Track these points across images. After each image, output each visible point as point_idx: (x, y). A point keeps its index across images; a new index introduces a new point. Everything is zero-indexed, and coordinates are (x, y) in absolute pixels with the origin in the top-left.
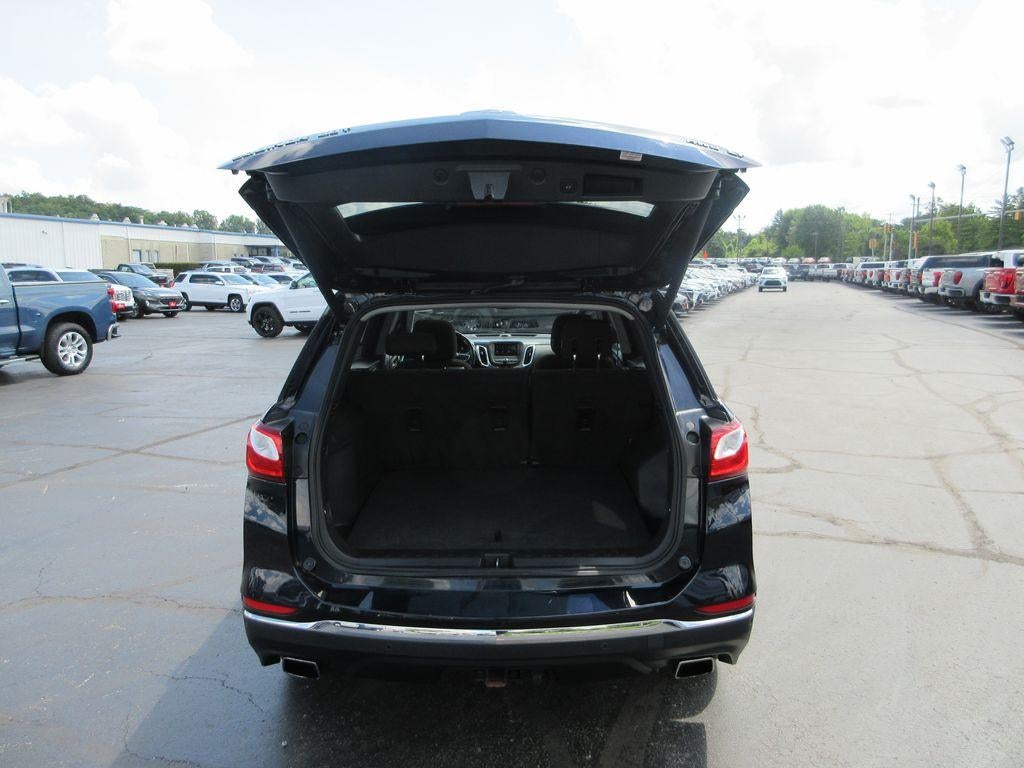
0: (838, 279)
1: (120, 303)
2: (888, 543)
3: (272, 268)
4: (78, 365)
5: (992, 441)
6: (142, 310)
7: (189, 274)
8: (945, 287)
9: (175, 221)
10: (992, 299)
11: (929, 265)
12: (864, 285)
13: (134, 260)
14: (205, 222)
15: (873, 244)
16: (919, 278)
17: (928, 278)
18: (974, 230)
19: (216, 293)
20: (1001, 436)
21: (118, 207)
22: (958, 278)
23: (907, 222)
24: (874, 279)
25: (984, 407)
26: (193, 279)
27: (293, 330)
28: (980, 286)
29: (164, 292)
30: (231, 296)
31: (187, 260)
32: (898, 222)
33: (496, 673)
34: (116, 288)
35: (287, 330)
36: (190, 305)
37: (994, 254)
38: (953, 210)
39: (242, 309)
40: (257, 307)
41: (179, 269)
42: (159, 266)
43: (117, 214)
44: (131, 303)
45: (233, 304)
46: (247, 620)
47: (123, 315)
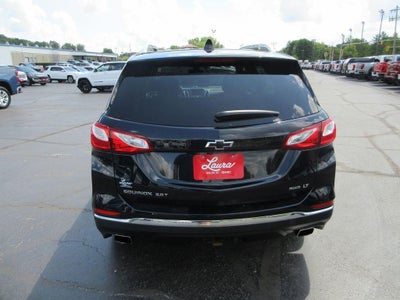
0: (312, 68)
1: (22, 79)
2: (360, 172)
3: (85, 65)
4: (5, 104)
5: (389, 130)
6: (31, 82)
7: (50, 67)
8: (357, 71)
9: (42, 45)
10: (377, 75)
11: (351, 62)
12: (323, 71)
13: (26, 61)
14: (55, 46)
15: (326, 55)
16: (347, 67)
17: (350, 67)
18: (364, 49)
19: (62, 75)
20: (392, 128)
21: (17, 39)
22: (362, 67)
23: (338, 46)
24: (327, 68)
25: (382, 116)
26: (52, 69)
27: (96, 90)
28: (371, 70)
29: (40, 75)
30: (68, 76)
31: (48, 62)
32: (335, 46)
33: (217, 239)
34: (20, 73)
35: (93, 90)
36: (51, 80)
37: (376, 57)
38: (357, 40)
39: (74, 82)
40: (80, 80)
41: (45, 66)
42: (37, 64)
43: (16, 42)
44: (26, 79)
45: (70, 79)
46: (96, 218)
47: (23, 84)
